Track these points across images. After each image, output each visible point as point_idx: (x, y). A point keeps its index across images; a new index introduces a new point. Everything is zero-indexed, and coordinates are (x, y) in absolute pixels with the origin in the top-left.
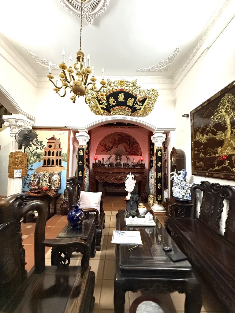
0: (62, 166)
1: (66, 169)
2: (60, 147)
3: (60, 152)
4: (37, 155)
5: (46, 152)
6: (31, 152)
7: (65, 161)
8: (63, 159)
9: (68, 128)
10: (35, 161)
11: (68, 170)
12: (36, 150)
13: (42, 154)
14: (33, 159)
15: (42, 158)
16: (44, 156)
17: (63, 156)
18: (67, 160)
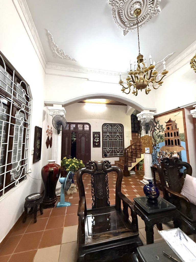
0: (181, 146)
1: (185, 149)
2: (176, 128)
3: (177, 132)
4: (160, 136)
5: (166, 134)
6: (157, 135)
7: (183, 140)
8: (181, 139)
9: (181, 108)
10: (160, 142)
11: (187, 151)
12: (159, 133)
13: (164, 136)
14: (158, 140)
15: (164, 139)
16: (165, 137)
17: (181, 136)
18: (184, 140)
